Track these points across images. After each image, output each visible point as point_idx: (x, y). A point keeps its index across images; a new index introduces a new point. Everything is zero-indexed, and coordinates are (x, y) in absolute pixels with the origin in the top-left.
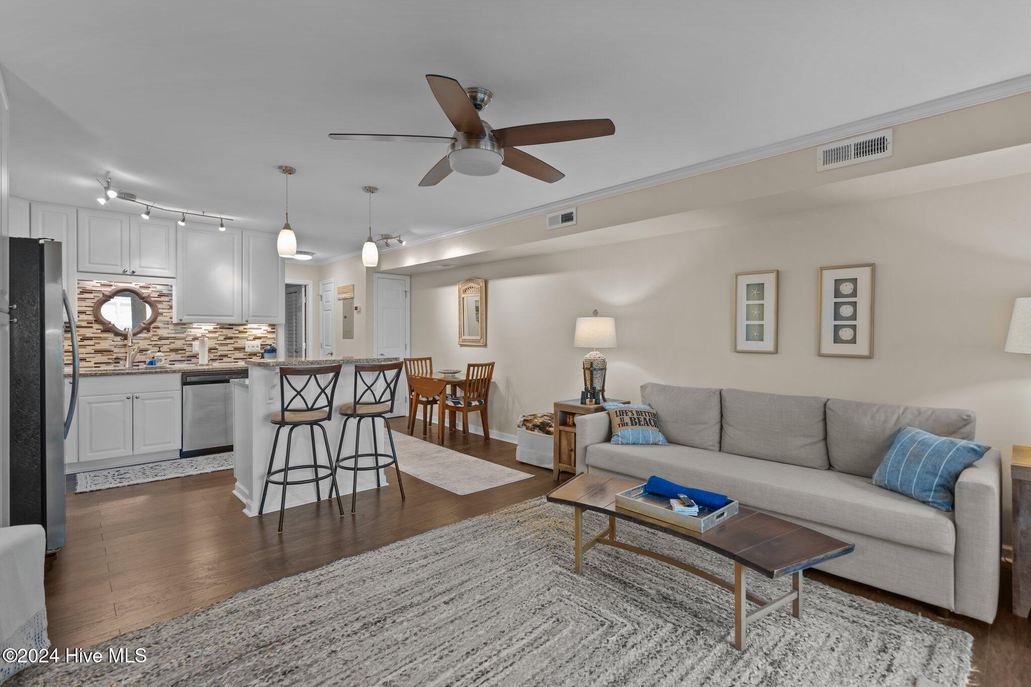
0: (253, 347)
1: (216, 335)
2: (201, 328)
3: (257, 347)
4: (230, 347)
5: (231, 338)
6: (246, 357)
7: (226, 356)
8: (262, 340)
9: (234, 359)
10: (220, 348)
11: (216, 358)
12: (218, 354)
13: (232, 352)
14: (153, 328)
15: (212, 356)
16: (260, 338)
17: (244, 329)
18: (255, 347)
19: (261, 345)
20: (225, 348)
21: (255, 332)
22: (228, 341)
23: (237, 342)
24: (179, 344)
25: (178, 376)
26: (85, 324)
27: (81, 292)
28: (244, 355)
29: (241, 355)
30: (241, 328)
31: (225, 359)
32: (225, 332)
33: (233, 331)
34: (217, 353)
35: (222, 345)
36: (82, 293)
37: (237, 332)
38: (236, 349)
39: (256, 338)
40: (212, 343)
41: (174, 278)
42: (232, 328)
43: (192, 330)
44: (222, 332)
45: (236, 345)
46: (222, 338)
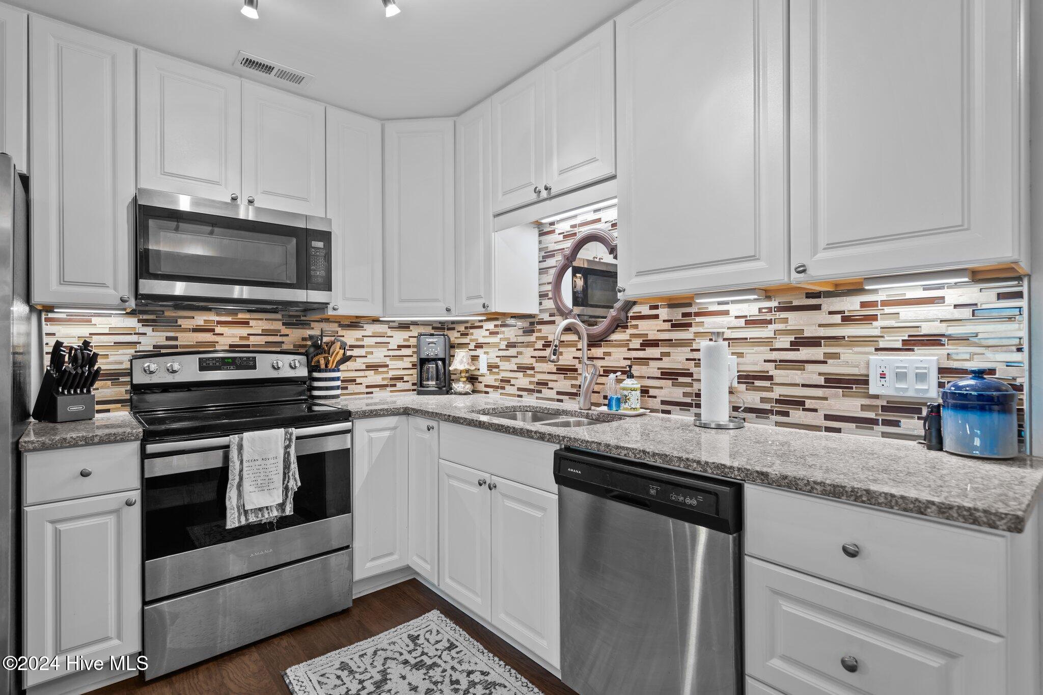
0: (901, 376)
1: (766, 332)
2: (726, 313)
3: (921, 377)
4: (812, 374)
5: (814, 342)
6: (871, 415)
7: (799, 403)
8: (950, 348)
9: (828, 417)
10: (780, 375)
11: (767, 406)
12: (775, 395)
13: (819, 392)
14: (633, 318)
15: (752, 399)
16: (934, 341)
17: (863, 305)
18: (911, 377)
19: (942, 371)
20: (796, 376)
21: (907, 314)
22: (805, 353)
23: (836, 356)
24: (678, 359)
25: (548, 451)
26: (546, 317)
27: (543, 257)
28: (864, 408)
29: (851, 405)
30: (851, 304)
31: (797, 415)
32: (795, 320)
33: (821, 317)
34: (770, 389)
35: (783, 364)
36: (544, 259)
37: (837, 319)
38: (832, 382)
39: (912, 343)
40: (755, 359)
41: (613, 177)
42: (817, 307)
43: (707, 320)
44: (785, 320)
45: (832, 368)
46: (785, 341)
